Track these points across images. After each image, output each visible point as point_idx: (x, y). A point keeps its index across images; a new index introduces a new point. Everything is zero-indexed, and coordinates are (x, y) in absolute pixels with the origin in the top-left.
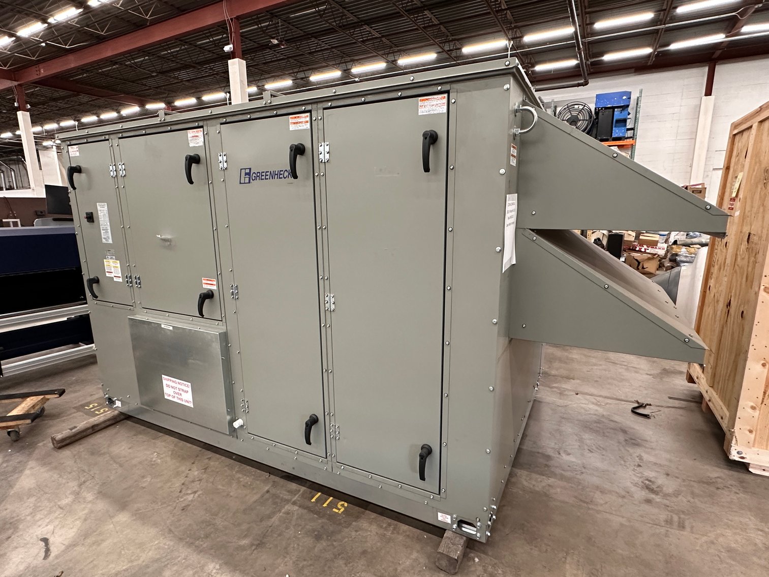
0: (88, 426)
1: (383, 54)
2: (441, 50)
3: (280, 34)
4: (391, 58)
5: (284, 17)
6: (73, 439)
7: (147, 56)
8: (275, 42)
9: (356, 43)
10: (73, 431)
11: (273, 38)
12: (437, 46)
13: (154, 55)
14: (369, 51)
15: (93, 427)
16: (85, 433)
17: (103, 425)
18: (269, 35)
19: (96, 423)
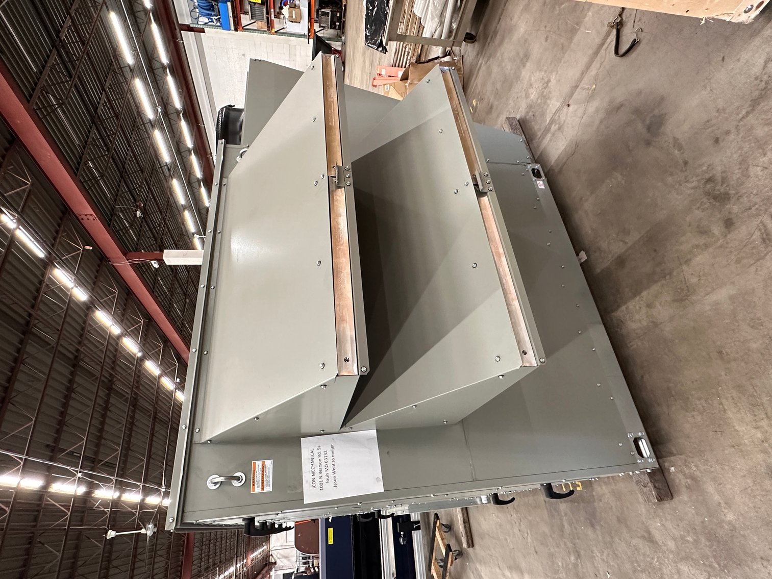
0: (463, 526)
1: (127, 84)
2: (104, 7)
3: (129, 207)
4: (128, 74)
5: (112, 202)
6: (469, 534)
7: (173, 305)
8: (139, 214)
9: (121, 125)
10: (464, 535)
11: (136, 215)
12: (101, 14)
13: (171, 300)
14: (127, 103)
15: (464, 522)
16: (468, 529)
17: (465, 515)
18: (134, 219)
19: (462, 519)
